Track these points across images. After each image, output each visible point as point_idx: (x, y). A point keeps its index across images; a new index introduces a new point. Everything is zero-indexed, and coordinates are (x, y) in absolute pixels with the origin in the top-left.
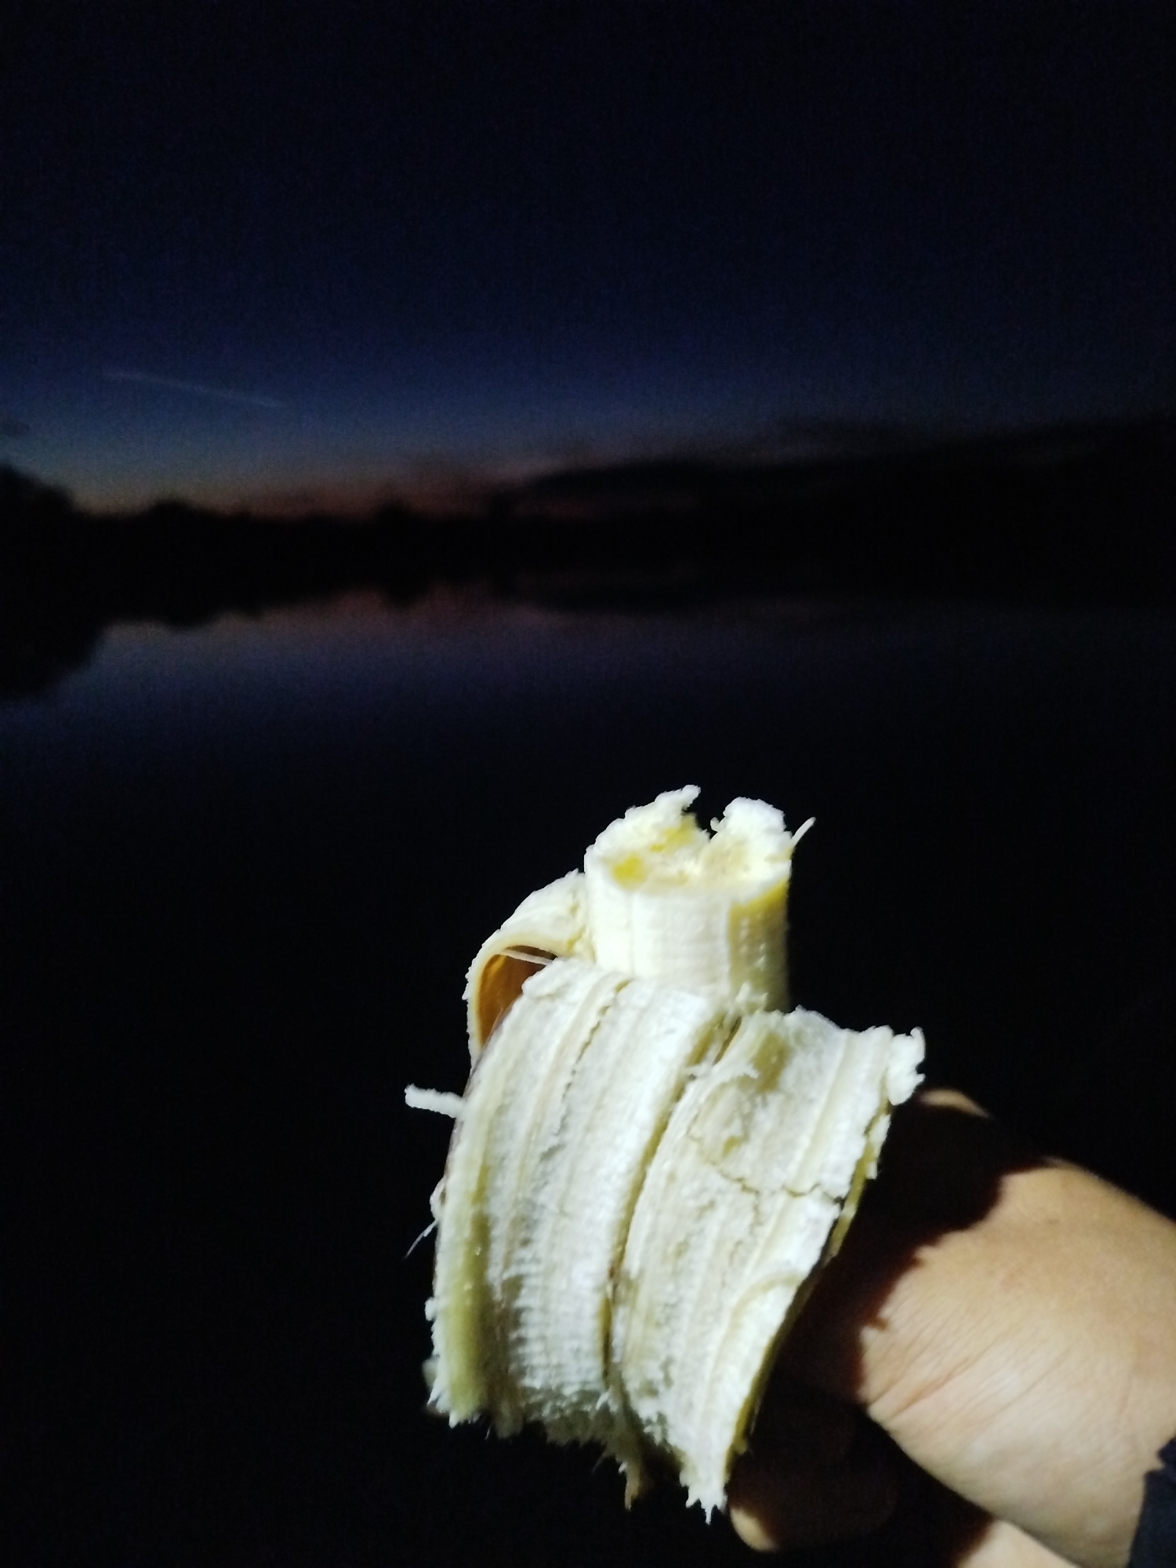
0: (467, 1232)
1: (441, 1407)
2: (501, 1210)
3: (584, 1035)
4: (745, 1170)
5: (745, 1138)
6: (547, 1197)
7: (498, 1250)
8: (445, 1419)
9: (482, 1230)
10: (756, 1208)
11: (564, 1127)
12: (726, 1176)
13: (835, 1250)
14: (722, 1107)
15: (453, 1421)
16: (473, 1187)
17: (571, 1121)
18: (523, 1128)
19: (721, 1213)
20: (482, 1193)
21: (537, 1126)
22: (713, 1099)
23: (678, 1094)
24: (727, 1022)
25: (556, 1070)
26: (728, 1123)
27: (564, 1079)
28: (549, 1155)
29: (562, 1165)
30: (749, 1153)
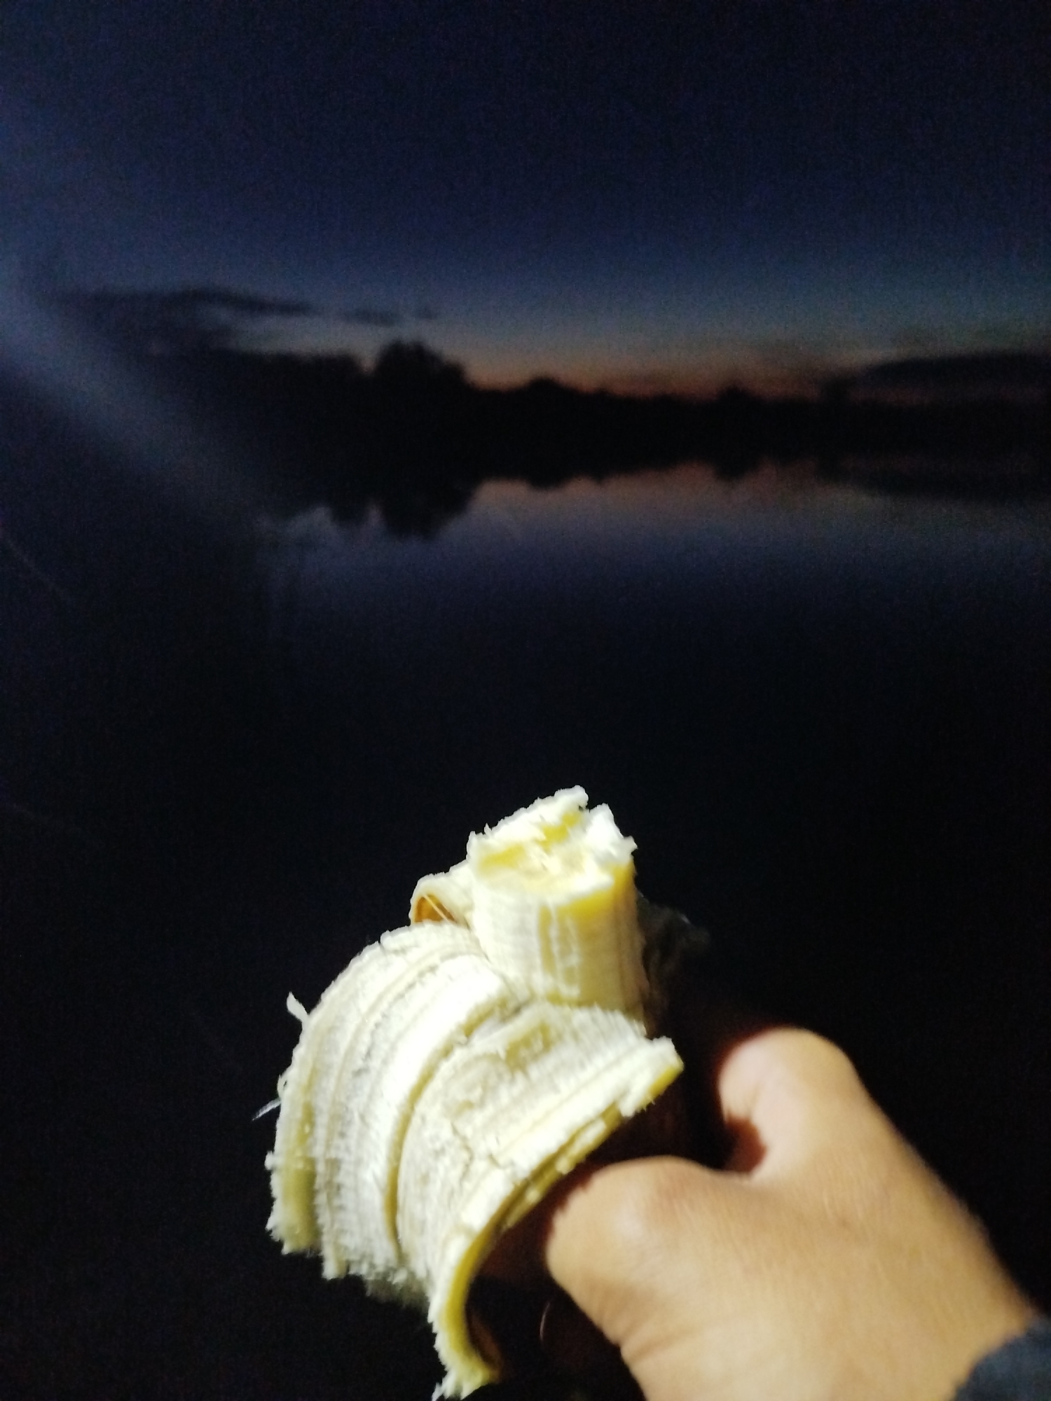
0: (299, 1114)
1: (276, 1236)
2: (323, 1105)
3: (401, 987)
4: (468, 1131)
5: (482, 1103)
6: (356, 1105)
7: (321, 1133)
8: (280, 1245)
9: (309, 1116)
10: (467, 1166)
11: (369, 1054)
12: (455, 1131)
13: (511, 1221)
14: (473, 1075)
15: (286, 1249)
16: (305, 1081)
17: (374, 1052)
18: (344, 1045)
19: (446, 1160)
20: (311, 1086)
21: (351, 1050)
22: (467, 1066)
23: (446, 1052)
24: (511, 1005)
25: (372, 1009)
26: (469, 1089)
27: (377, 1017)
28: (358, 1073)
29: (366, 1083)
30: (479, 1117)
